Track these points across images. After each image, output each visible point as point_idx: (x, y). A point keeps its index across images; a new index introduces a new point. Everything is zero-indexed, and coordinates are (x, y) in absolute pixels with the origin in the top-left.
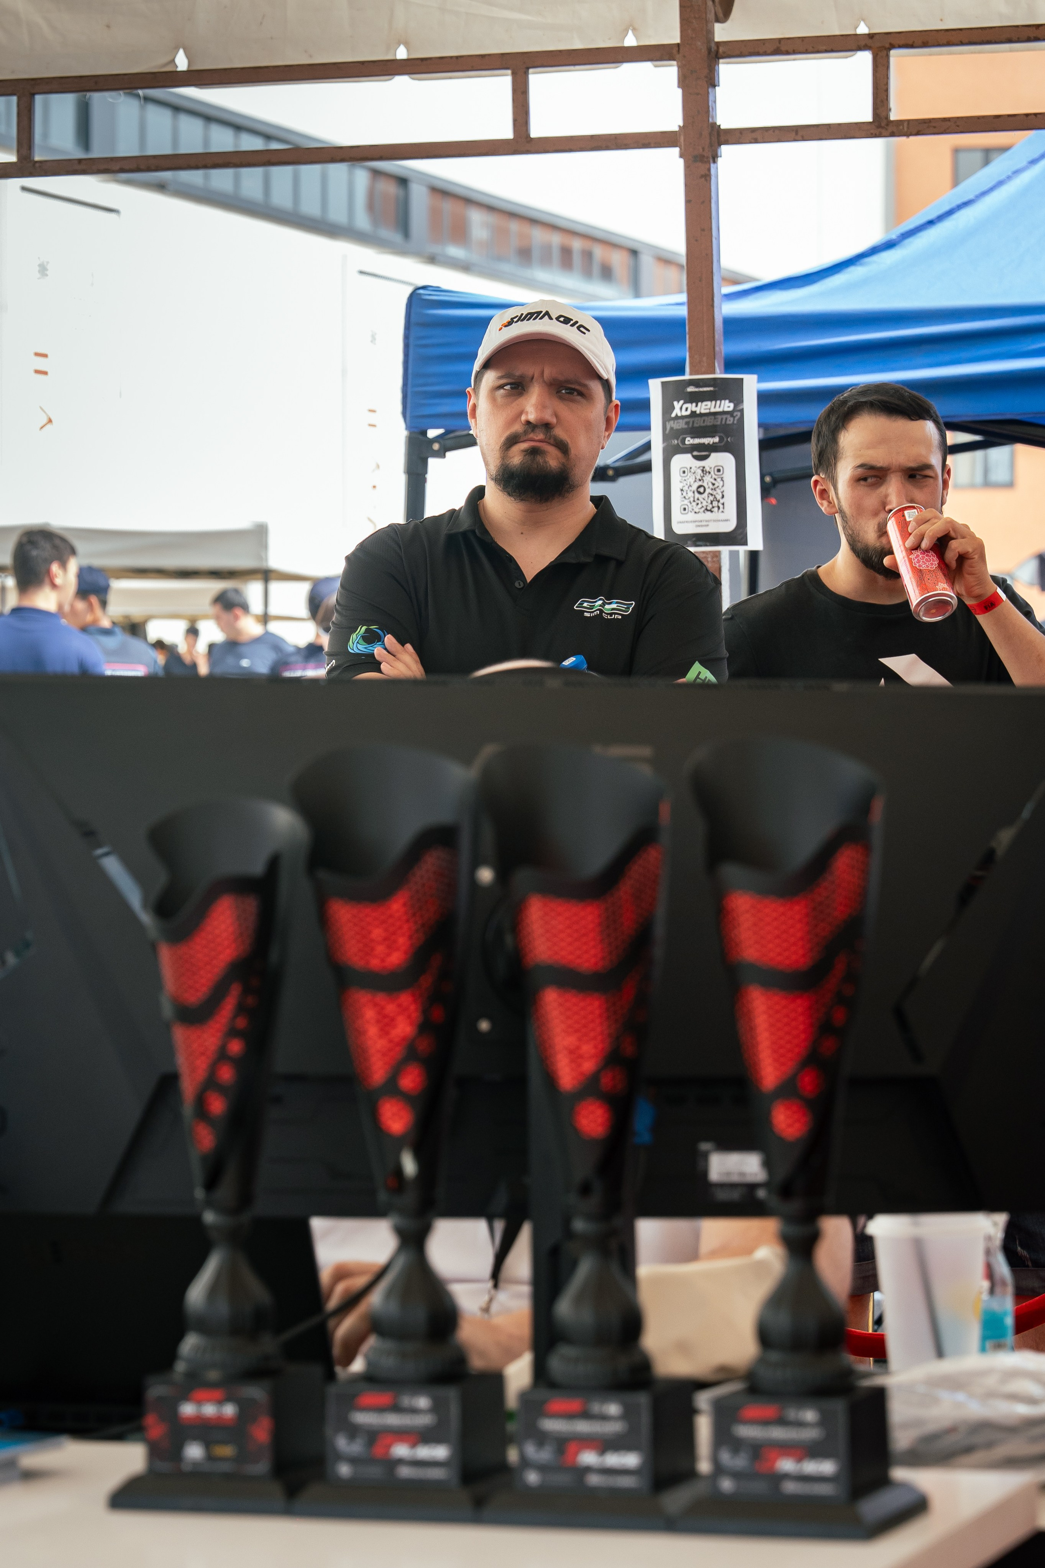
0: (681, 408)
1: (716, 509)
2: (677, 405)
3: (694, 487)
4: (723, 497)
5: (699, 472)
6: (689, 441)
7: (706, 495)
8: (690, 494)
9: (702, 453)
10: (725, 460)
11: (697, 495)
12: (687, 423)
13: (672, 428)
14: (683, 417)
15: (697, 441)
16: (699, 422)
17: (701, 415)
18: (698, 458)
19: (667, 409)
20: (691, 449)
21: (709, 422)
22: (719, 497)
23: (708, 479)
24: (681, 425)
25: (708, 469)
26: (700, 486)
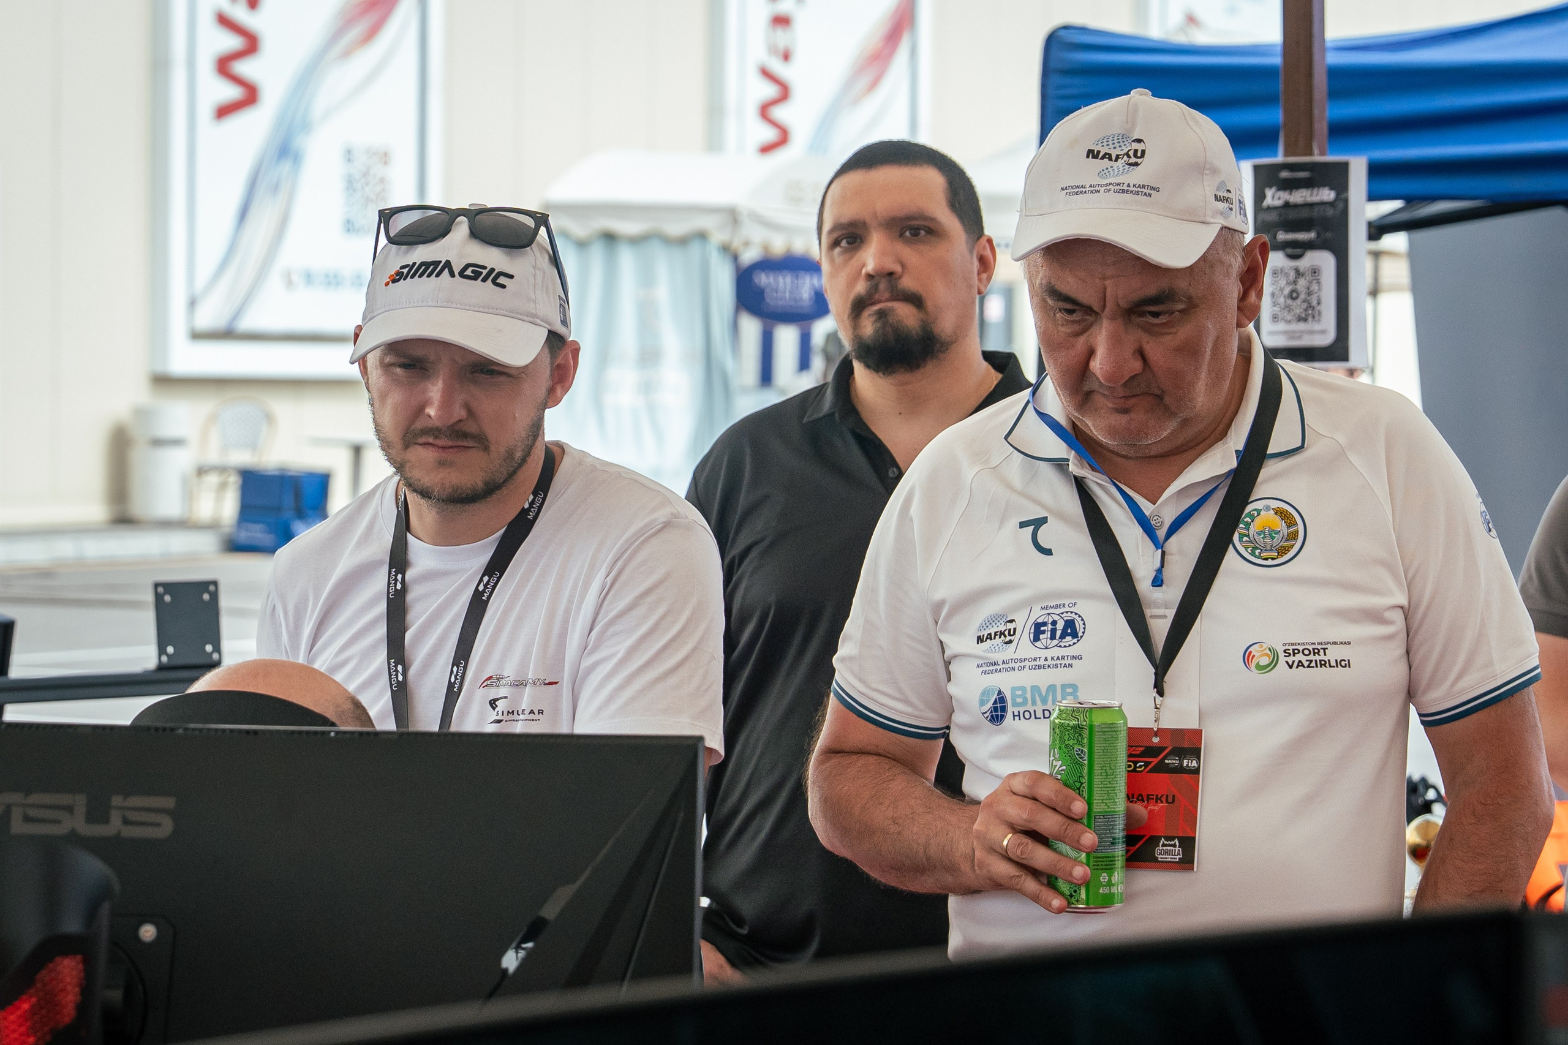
0: (1273, 197)
1: (1310, 319)
2: (1269, 193)
3: (1287, 291)
4: (1319, 303)
5: (1292, 274)
6: (1282, 236)
7: (1299, 301)
8: (1282, 300)
9: (1295, 250)
10: (1325, 261)
11: (1289, 302)
12: (1280, 215)
13: (1263, 222)
14: (1275, 208)
15: (1291, 236)
16: (1292, 215)
17: (1296, 206)
18: (1293, 257)
19: (1259, 197)
20: (1283, 246)
21: (1305, 214)
22: (1314, 303)
23: (1302, 283)
24: (1273, 217)
25: (1301, 270)
26: (1293, 291)
